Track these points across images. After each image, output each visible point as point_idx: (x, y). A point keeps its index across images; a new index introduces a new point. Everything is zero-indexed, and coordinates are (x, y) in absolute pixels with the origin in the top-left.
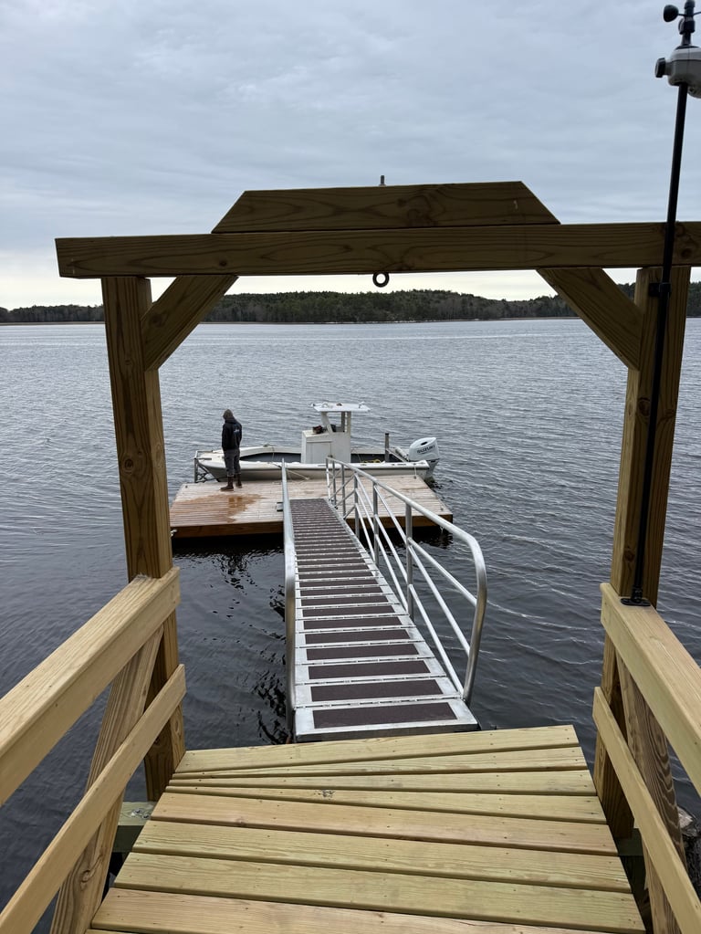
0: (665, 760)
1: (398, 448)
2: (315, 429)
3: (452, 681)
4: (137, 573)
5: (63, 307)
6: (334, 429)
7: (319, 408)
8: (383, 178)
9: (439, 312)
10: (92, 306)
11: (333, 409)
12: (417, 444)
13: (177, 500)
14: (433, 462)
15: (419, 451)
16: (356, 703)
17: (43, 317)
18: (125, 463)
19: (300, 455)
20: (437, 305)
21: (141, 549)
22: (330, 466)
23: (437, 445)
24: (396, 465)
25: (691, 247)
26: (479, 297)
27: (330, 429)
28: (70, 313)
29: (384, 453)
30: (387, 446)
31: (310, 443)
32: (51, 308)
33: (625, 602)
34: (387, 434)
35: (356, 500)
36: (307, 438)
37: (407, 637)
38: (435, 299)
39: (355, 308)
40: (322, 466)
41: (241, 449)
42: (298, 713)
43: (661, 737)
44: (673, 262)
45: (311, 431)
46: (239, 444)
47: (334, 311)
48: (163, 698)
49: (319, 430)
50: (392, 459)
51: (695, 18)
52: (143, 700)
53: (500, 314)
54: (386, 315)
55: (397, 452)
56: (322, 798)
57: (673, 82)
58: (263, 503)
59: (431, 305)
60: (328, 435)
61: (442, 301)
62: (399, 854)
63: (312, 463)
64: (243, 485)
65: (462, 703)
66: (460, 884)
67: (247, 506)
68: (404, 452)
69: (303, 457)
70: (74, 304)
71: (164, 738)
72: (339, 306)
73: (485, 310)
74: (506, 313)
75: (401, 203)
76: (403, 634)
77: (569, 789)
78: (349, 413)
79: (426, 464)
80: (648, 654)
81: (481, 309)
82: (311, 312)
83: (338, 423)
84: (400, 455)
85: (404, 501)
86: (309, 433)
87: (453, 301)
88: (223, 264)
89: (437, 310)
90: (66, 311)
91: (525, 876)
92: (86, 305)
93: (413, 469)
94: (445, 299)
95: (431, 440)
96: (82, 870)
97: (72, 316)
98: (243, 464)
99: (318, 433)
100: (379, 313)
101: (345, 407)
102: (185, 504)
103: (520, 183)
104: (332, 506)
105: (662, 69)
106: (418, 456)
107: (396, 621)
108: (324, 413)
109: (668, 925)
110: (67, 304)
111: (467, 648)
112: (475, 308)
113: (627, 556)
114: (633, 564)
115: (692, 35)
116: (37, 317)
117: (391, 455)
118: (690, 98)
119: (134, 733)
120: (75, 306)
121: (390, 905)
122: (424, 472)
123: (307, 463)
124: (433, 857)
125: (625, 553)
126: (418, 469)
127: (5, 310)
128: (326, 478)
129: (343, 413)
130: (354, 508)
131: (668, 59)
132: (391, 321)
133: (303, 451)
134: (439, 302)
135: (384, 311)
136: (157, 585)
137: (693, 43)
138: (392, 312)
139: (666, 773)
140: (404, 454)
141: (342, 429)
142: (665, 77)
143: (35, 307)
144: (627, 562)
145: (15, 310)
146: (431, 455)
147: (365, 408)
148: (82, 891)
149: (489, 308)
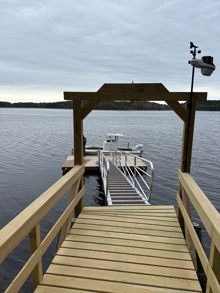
0: (189, 203)
1: (132, 147)
2: (107, 141)
3: (145, 198)
4: (76, 164)
5: (28, 103)
6: (113, 141)
7: (109, 135)
8: (133, 81)
9: (145, 107)
10: (37, 103)
11: (113, 135)
12: (137, 146)
13: (67, 160)
14: (142, 152)
15: (138, 148)
16: (122, 201)
17: (22, 106)
18: (75, 139)
19: (102, 148)
20: (144, 105)
21: (77, 159)
22: (112, 151)
23: (143, 147)
24: (131, 152)
25: (196, 97)
26: (157, 103)
27: (112, 141)
28: (30, 105)
29: (127, 148)
30: (128, 146)
31: (106, 145)
32: (25, 103)
33: (183, 172)
34: (128, 143)
35: (120, 159)
36: (105, 143)
37: (134, 189)
38: (143, 104)
39: (118, 106)
40: (110, 151)
41: (86, 146)
42: (108, 202)
43: (189, 199)
44: (192, 100)
45: (106, 141)
46: (85, 144)
47: (112, 106)
48: (81, 192)
49: (108, 141)
50: (130, 150)
51: (196, 53)
52: (78, 191)
53: (164, 109)
54: (128, 108)
55: (131, 148)
56: (115, 216)
57: (192, 65)
58: (92, 162)
59: (142, 105)
60: (111, 143)
61: (146, 104)
62: (133, 225)
63: (106, 150)
64: (86, 156)
65: (147, 202)
66: (146, 230)
67: (87, 162)
68: (133, 148)
69: (104, 149)
70: (32, 102)
71: (80, 202)
72: (114, 105)
73: (159, 107)
74: (165, 109)
75: (137, 87)
76: (133, 189)
77: (171, 216)
78: (117, 136)
79: (140, 152)
80: (185, 180)
81: (158, 107)
82: (105, 107)
83: (114, 139)
84: (132, 149)
85: (134, 156)
86: (105, 142)
87: (149, 104)
88: (99, 98)
89: (144, 107)
90: (29, 104)
91: (160, 229)
92: (35, 103)
93: (136, 153)
94: (146, 103)
95: (141, 145)
96: (67, 222)
97: (31, 106)
98: (86, 150)
99: (108, 142)
100: (126, 107)
101: (116, 135)
102: (69, 161)
103: (161, 83)
104: (112, 162)
105: (190, 62)
106: (137, 150)
107: (131, 187)
108: (110, 136)
109: (188, 234)
110: (30, 102)
111: (149, 188)
112: (156, 107)
113: (183, 162)
114: (184, 164)
115: (196, 56)
116: (20, 106)
117: (129, 149)
118: (195, 68)
119: (77, 196)
120: (32, 103)
121: (131, 233)
122: (139, 154)
123: (105, 150)
124: (140, 226)
125: (183, 161)
126: (137, 153)
127: (11, 103)
128: (110, 155)
129: (116, 136)
130: (120, 161)
131: (191, 60)
132: (130, 110)
133: (103, 147)
134: (145, 105)
135: (127, 107)
136: (81, 167)
137: (196, 58)
138: (130, 107)
139: (189, 206)
140: (133, 149)
141: (115, 141)
142: (190, 64)
143: (20, 103)
144: (183, 163)
145: (13, 103)
146: (142, 149)
147: (122, 135)
148: (67, 226)
149: (160, 107)
